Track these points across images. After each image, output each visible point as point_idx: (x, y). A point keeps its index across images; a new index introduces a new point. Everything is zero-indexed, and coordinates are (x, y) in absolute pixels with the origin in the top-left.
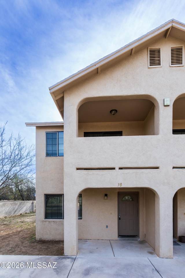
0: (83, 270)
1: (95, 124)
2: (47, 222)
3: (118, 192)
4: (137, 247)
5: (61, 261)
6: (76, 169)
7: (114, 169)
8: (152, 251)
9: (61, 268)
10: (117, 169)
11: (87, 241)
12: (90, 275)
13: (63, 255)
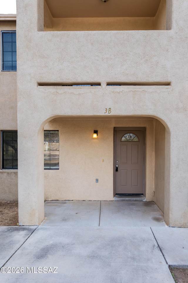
0: (39, 250)
1: (80, 19)
2: (5, 174)
3: (114, 128)
4: (140, 211)
5: (10, 234)
6: (36, 84)
7: (99, 84)
8: (161, 217)
9: (4, 246)
10: (104, 85)
11: (65, 203)
12: (48, 257)
13: (18, 224)
